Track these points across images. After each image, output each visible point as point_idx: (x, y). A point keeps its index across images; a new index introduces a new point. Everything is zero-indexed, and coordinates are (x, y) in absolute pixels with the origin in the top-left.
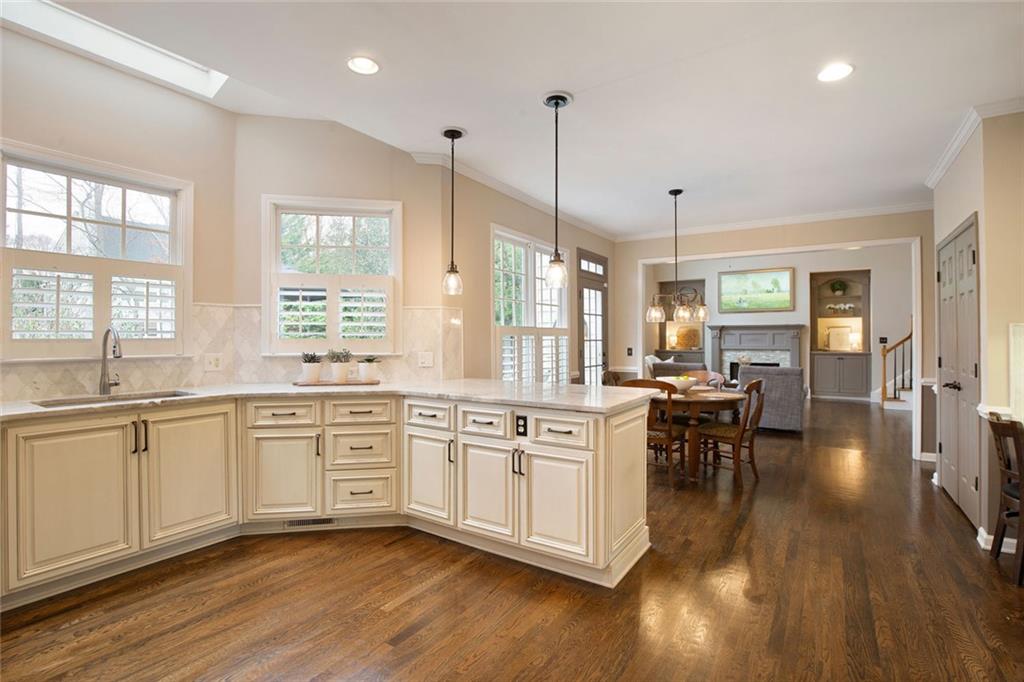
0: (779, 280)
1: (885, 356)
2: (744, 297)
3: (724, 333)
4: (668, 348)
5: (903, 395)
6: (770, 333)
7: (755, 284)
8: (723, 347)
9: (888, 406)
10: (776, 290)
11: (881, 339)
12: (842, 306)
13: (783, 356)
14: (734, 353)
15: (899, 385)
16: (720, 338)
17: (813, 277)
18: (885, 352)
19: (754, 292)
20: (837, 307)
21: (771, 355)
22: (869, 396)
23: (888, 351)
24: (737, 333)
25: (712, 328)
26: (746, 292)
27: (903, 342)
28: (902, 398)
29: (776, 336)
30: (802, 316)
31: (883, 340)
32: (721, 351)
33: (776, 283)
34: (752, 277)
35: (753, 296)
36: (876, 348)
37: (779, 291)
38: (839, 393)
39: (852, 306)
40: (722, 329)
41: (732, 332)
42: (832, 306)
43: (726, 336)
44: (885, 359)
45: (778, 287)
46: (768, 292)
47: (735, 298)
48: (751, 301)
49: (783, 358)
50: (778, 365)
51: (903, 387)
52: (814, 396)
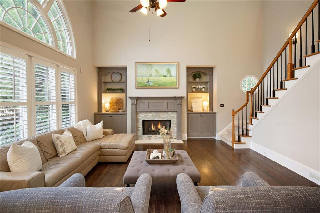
0: (170, 69)
1: (234, 116)
2: (151, 79)
3: (139, 101)
4: (104, 112)
6: (166, 101)
7: (156, 71)
8: (138, 111)
9: (237, 146)
10: (169, 75)
11: (221, 105)
12: (200, 87)
13: (172, 115)
14: (144, 114)
15: (241, 133)
17: (188, 69)
18: (234, 113)
19: (156, 76)
20: (197, 87)
21: (166, 115)
22: (215, 136)
23: (236, 113)
24: (147, 101)
25: (131, 98)
26: (152, 76)
27: (242, 108)
29: (169, 103)
30: (182, 92)
32: (137, 113)
33: (169, 71)
34: (155, 67)
35: (157, 78)
37: (170, 76)
38: (201, 135)
39: (204, 87)
40: (138, 98)
41: (144, 101)
43: (140, 103)
44: (234, 118)
45: (170, 74)
46: (164, 76)
47: (146, 80)
48: (155, 82)
49: (172, 117)
50: (170, 120)
51: (243, 134)
52: (189, 138)
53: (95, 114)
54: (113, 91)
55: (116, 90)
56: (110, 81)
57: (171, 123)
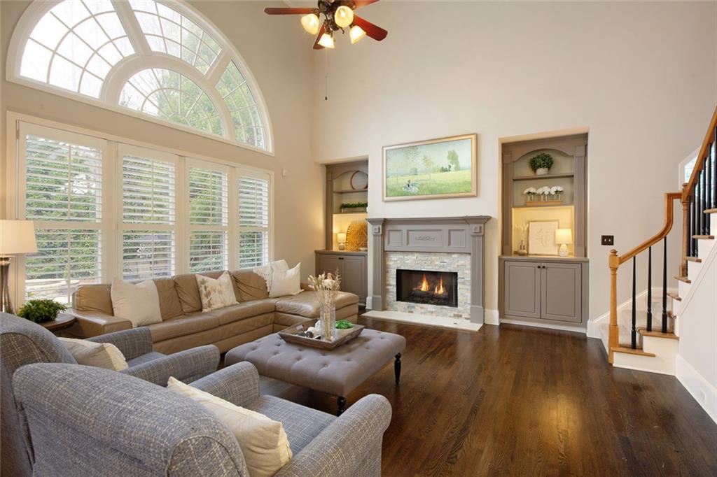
0: (456, 151)
1: (614, 270)
2: (413, 179)
3: (389, 228)
4: (335, 249)
5: (649, 343)
6: (445, 228)
7: (426, 159)
8: (386, 250)
9: (621, 361)
10: (453, 166)
11: (604, 237)
12: (546, 190)
13: (461, 262)
14: (401, 256)
15: (641, 323)
16: (383, 235)
17: (508, 149)
18: (616, 261)
19: (425, 172)
20: (540, 191)
21: (447, 259)
22: (585, 327)
23: (622, 260)
24: (404, 228)
25: (374, 222)
26: (415, 172)
27: (648, 245)
28: (646, 349)
29: (452, 233)
30: (489, 204)
31: (607, 240)
32: (385, 253)
33: (453, 157)
34: (424, 152)
35: (426, 177)
36: (598, 256)
37: (457, 169)
38: (541, 319)
39: (560, 189)
40: (386, 222)
41: (398, 227)
42: (532, 190)
43: (391, 233)
44: (614, 275)
45: (457, 163)
46: (444, 170)
47: (403, 181)
48: (422, 185)
49: (461, 265)
50: (456, 274)
51: (649, 328)
52: (504, 321)
53: (317, 253)
54: (351, 209)
55: (355, 206)
56: (350, 188)
57: (459, 281)
